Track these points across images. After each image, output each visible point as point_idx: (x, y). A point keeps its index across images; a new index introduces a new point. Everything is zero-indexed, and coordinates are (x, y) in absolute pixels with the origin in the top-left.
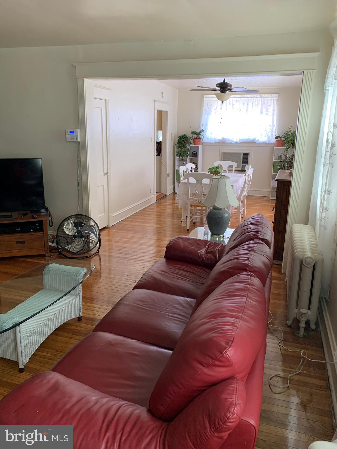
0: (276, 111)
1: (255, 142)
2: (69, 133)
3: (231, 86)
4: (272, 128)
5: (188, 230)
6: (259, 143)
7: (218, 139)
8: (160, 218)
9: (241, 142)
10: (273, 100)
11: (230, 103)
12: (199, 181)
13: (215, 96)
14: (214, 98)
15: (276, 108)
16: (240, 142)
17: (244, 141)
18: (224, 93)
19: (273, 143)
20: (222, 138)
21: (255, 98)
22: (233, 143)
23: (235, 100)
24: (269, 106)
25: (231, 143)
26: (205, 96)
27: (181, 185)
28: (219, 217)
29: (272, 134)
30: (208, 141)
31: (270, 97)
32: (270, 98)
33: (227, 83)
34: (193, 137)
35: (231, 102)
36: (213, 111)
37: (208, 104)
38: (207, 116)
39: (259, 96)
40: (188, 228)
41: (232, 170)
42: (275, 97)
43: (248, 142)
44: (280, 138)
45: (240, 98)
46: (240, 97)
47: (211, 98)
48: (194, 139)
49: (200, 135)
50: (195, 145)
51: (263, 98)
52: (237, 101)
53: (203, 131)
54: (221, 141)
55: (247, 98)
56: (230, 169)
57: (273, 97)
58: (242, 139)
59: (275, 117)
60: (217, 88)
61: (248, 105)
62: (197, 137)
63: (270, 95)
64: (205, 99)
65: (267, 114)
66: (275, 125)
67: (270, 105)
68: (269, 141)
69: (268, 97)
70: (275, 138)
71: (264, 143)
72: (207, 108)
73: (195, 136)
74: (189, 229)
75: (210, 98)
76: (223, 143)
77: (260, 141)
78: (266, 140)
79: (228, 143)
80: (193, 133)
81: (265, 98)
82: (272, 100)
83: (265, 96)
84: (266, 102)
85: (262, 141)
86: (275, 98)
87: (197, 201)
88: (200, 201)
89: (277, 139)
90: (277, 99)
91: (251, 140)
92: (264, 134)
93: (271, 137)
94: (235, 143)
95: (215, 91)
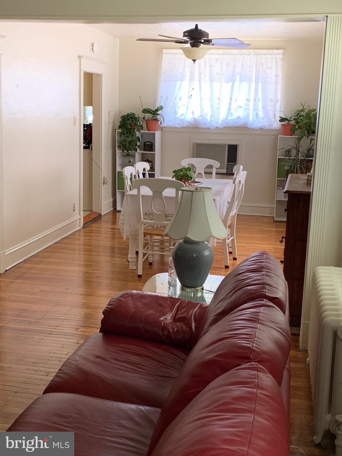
0: (280, 76)
1: (248, 128)
3: (207, 35)
4: (275, 105)
5: (139, 276)
6: (253, 129)
7: (187, 122)
8: (91, 255)
9: (225, 127)
10: (276, 58)
11: (205, 63)
12: (157, 193)
13: (181, 51)
14: (179, 54)
15: (279, 73)
16: (223, 126)
17: (229, 126)
18: (197, 46)
19: (276, 128)
20: (193, 120)
21: (246, 56)
22: (211, 128)
23: (213, 58)
24: (268, 68)
25: (209, 128)
26: (164, 50)
27: (127, 198)
28: (194, 255)
29: (275, 115)
30: (171, 124)
31: (270, 54)
32: (270, 56)
33: (200, 30)
34: (146, 118)
35: (207, 61)
36: (178, 76)
37: (169, 63)
38: (168, 83)
39: (252, 53)
40: (140, 272)
41: (212, 173)
42: (278, 54)
43: (235, 127)
44: (288, 120)
45: (221, 56)
46: (222, 53)
47: (175, 54)
48: (147, 121)
49: (158, 114)
50: (148, 131)
51: (259, 56)
52: (216, 59)
53: (162, 108)
54: (193, 125)
55: (234, 54)
56: (209, 170)
57: (275, 54)
58: (226, 123)
59: (279, 86)
60: (185, 38)
61: (234, 66)
62: (153, 117)
63: (270, 51)
64: (164, 55)
65: (266, 82)
66: (278, 100)
67: (271, 67)
68: (269, 125)
69: (266, 54)
70: (280, 121)
71: (261, 129)
72: (168, 71)
73: (148, 116)
74: (141, 274)
75: (173, 54)
76: (195, 128)
77: (255, 125)
78: (265, 124)
79: (203, 128)
80: (145, 111)
81: (263, 56)
82: (274, 60)
83: (263, 53)
84: (263, 61)
85: (258, 126)
86: (277, 56)
87: (155, 227)
88: (159, 226)
89: (282, 123)
90: (282, 56)
91: (241, 123)
92: (261, 114)
93: (273, 120)
94: (215, 129)
95: (181, 42)
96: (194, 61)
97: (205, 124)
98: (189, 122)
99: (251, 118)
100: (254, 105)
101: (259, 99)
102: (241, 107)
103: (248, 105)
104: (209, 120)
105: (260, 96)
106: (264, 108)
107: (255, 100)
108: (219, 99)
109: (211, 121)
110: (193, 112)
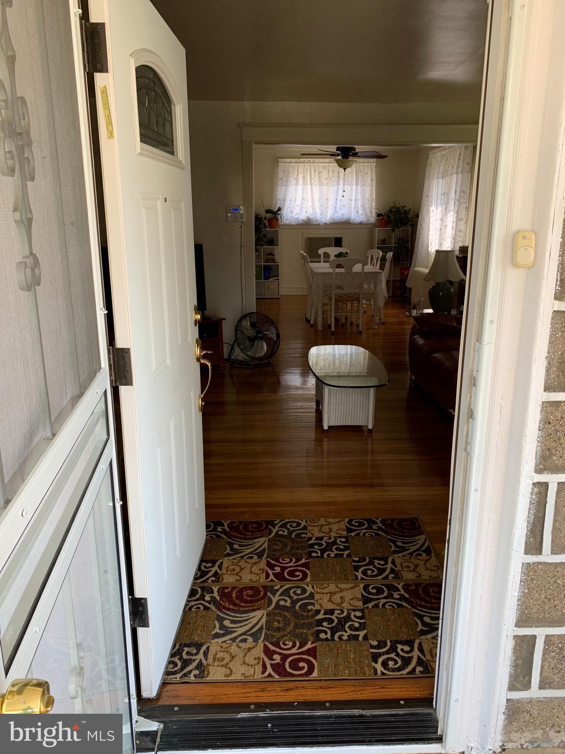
0: (375, 181)
1: (350, 223)
2: (232, 211)
3: (354, 149)
4: (371, 204)
6: (355, 224)
7: (302, 220)
9: (332, 223)
10: (371, 166)
13: (335, 162)
14: (293, 163)
15: (374, 177)
17: (335, 222)
18: (347, 158)
19: (372, 223)
20: (307, 218)
22: (321, 224)
23: (321, 166)
24: (366, 174)
25: (319, 225)
26: (280, 160)
29: (371, 212)
30: (287, 222)
31: (367, 163)
32: (366, 164)
34: (268, 218)
35: (317, 168)
36: (292, 181)
37: (285, 171)
38: (284, 188)
42: (373, 162)
43: (341, 223)
44: (383, 216)
45: (328, 164)
46: (328, 161)
48: (270, 220)
49: (278, 214)
50: (272, 229)
51: (358, 164)
52: (324, 167)
53: (279, 209)
54: (306, 222)
57: (371, 162)
58: (333, 219)
59: (374, 188)
60: (338, 152)
61: (339, 172)
62: (274, 216)
63: (366, 160)
64: (280, 164)
65: (364, 185)
66: (373, 200)
68: (367, 220)
69: (364, 163)
70: (377, 216)
71: (361, 223)
72: (284, 177)
73: (269, 215)
75: (288, 163)
76: (307, 224)
77: (356, 221)
78: (364, 219)
79: (314, 225)
80: (268, 211)
81: (360, 164)
82: (370, 167)
83: (361, 162)
84: (361, 168)
85: (358, 221)
86: (372, 164)
89: (379, 218)
90: (375, 164)
91: (345, 219)
92: (361, 212)
93: (370, 215)
94: (324, 225)
95: (335, 155)
96: (345, 169)
97: (316, 221)
98: (303, 220)
99: (352, 215)
100: (355, 204)
101: (359, 199)
102: (344, 206)
103: (351, 204)
104: (318, 218)
105: (359, 197)
106: (363, 206)
107: (356, 200)
108: (327, 200)
109: (321, 219)
110: (306, 212)
